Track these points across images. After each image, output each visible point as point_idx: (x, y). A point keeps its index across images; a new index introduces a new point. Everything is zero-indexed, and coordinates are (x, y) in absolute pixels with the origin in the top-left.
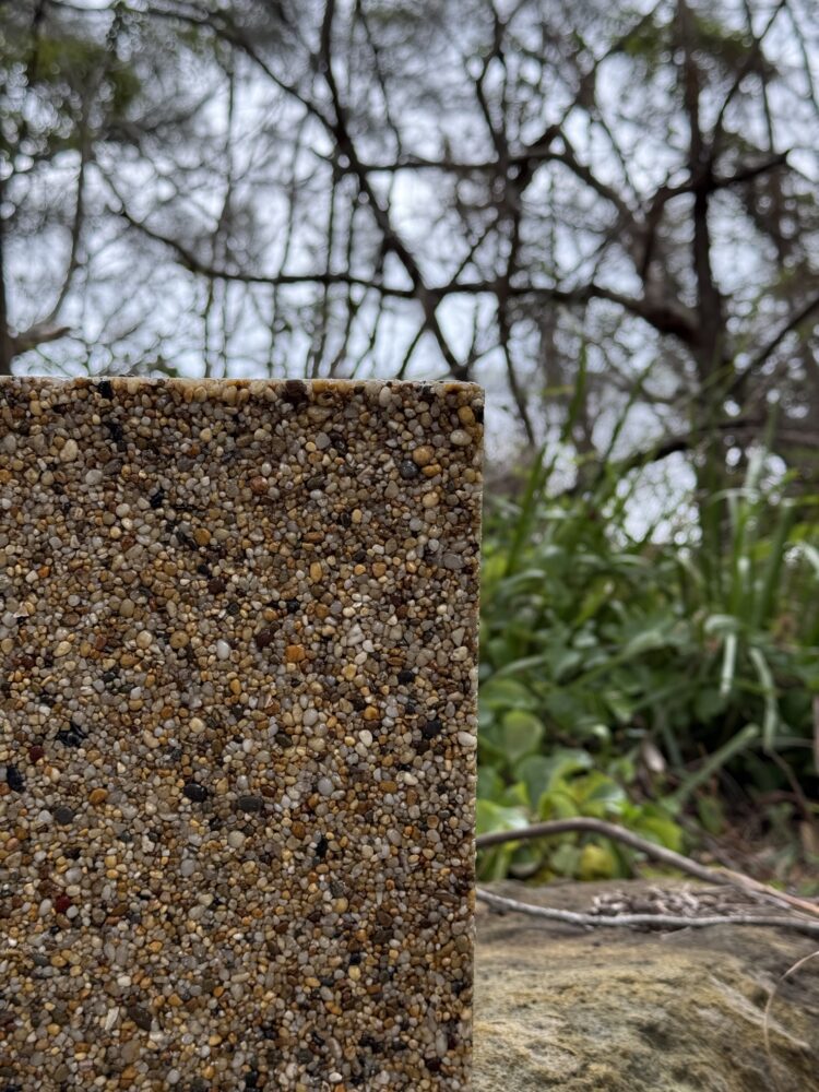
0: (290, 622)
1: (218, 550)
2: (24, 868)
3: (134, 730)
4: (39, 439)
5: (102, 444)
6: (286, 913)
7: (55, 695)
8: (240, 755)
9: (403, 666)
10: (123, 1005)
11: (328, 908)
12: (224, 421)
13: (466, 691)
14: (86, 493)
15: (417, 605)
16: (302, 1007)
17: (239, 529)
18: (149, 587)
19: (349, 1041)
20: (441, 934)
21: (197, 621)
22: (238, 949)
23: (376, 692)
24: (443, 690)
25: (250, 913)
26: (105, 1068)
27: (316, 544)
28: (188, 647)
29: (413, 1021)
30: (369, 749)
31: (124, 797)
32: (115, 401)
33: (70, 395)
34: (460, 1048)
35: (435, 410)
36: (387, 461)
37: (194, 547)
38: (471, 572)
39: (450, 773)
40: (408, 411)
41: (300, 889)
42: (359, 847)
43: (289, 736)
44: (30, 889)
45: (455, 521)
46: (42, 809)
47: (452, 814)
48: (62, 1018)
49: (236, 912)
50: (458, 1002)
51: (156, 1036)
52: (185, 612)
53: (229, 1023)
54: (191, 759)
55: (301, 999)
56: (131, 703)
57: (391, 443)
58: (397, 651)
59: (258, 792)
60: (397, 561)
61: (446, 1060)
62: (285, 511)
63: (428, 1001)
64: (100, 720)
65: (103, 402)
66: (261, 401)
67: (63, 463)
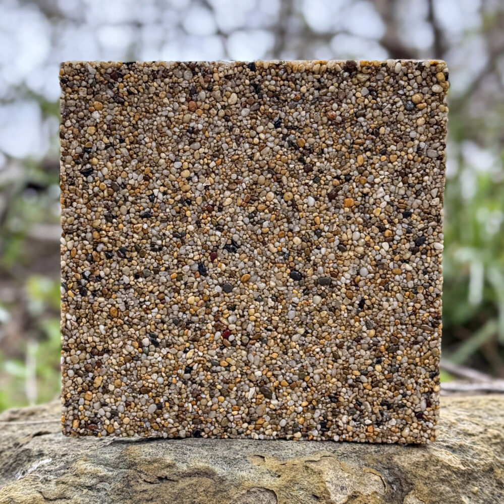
0: (346, 187)
1: (309, 149)
2: (206, 316)
3: (264, 243)
4: (217, 93)
5: (250, 95)
6: (343, 338)
7: (224, 226)
8: (320, 256)
9: (405, 208)
10: (258, 386)
11: (365, 335)
12: (313, 82)
13: (438, 221)
14: (241, 121)
15: (413, 176)
16: (351, 386)
17: (320, 138)
18: (273, 169)
19: (375, 403)
20: (424, 347)
21: (298, 187)
22: (318, 356)
23: (391, 222)
24: (426, 221)
25: (324, 338)
26: (248, 419)
27: (360, 146)
28: (293, 200)
29: (409, 392)
30: (387, 252)
31: (259, 278)
32: (257, 72)
33: (234, 70)
34: (433, 406)
35: (424, 74)
36: (399, 101)
37: (297, 148)
38: (441, 159)
39: (430, 264)
40: (410, 76)
41: (350, 325)
42: (381, 303)
43: (345, 246)
44: (210, 326)
45: (434, 133)
46: (216, 285)
47: (431, 285)
48: (225, 394)
49: (317, 337)
50: (432, 382)
51: (274, 402)
52: (292, 182)
53: (312, 395)
54: (294, 259)
55: (350, 381)
56: (263, 229)
57: (401, 92)
58: (402, 201)
59: (329, 275)
60: (403, 153)
61: (426, 413)
62: (345, 129)
63: (417, 383)
64: (247, 239)
65: (251, 73)
66: (333, 71)
67: (229, 105)
